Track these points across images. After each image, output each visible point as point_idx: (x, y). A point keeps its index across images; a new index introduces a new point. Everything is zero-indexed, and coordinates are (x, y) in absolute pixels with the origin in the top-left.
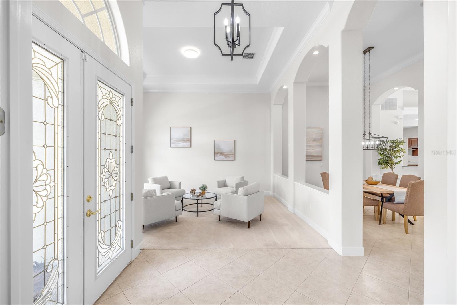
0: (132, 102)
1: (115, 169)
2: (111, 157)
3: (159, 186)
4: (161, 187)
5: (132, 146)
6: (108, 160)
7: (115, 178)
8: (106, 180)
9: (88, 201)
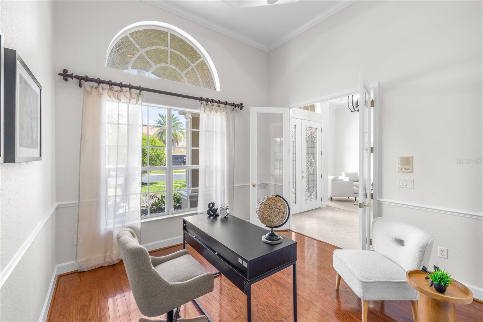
0: (322, 130)
1: (313, 162)
2: (311, 157)
3: (348, 178)
4: (349, 178)
5: (322, 152)
6: (310, 158)
7: (313, 166)
8: (309, 166)
9: (303, 173)
